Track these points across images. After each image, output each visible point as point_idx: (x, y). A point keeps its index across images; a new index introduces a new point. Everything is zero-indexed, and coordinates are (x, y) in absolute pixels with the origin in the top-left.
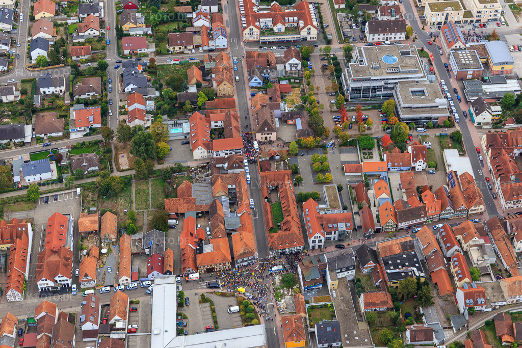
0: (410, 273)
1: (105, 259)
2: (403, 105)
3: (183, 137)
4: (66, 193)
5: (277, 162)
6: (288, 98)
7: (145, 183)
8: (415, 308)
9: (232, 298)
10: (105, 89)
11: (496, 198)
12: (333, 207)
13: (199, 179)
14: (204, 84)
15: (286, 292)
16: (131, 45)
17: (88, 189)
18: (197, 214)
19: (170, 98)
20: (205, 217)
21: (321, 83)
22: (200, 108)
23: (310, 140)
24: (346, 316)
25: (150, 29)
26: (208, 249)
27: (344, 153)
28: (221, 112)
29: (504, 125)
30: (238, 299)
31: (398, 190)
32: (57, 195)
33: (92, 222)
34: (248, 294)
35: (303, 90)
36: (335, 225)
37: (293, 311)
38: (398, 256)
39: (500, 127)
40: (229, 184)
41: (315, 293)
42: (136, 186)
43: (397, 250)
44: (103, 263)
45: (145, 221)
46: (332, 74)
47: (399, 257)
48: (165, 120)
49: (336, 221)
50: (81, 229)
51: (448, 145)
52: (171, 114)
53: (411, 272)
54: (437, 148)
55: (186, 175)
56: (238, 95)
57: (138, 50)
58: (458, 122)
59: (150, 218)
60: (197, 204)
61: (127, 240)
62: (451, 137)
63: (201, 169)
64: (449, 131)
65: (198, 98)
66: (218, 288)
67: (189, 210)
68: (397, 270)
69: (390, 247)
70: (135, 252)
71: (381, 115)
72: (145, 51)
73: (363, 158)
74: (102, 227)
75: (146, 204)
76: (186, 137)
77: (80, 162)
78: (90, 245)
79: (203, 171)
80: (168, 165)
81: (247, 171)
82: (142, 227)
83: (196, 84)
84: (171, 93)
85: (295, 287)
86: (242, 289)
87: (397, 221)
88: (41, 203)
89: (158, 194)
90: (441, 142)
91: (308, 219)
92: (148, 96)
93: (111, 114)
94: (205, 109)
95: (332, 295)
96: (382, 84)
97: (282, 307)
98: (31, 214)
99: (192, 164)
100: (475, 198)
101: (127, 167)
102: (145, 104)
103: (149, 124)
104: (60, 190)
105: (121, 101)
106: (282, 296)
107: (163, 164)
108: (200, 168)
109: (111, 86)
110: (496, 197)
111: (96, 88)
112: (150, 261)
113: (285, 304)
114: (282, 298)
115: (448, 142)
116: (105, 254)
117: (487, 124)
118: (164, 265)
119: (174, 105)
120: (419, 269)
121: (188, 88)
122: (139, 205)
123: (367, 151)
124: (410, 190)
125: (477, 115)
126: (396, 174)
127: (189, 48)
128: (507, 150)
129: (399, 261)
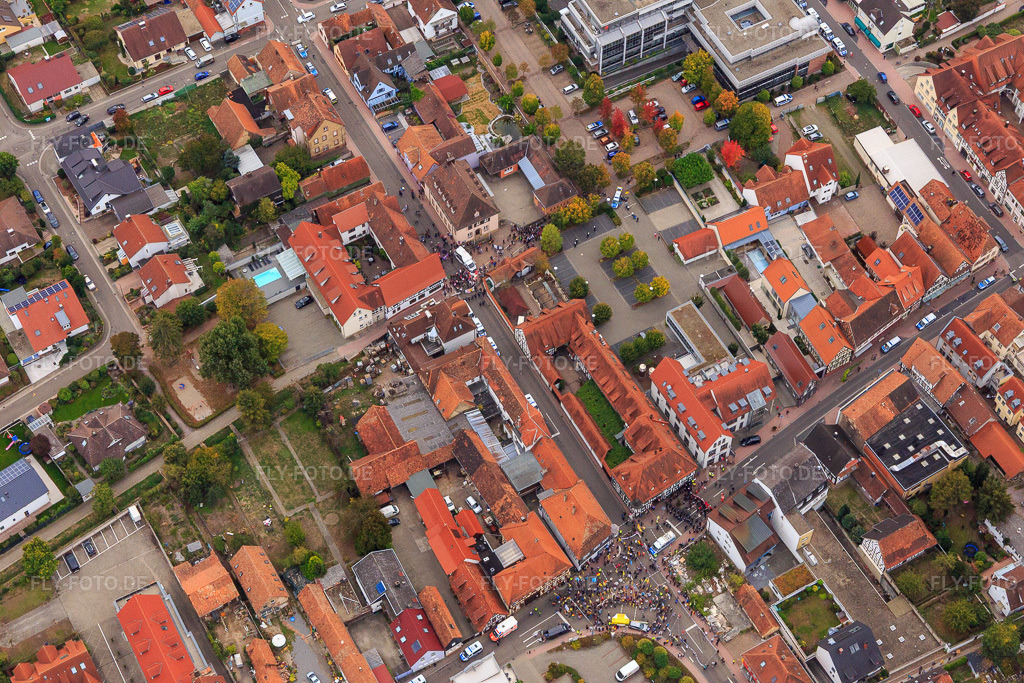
0: (937, 457)
1: (288, 659)
2: (731, 58)
3: (293, 290)
4: (105, 529)
5: (529, 282)
6: (467, 109)
7: (270, 437)
8: (976, 527)
9: (608, 646)
10: (43, 224)
11: (1002, 215)
12: (713, 358)
13: (396, 390)
14: (267, 136)
15: (710, 589)
16: (40, 86)
17: (151, 497)
18: (431, 472)
19: (215, 203)
20: (447, 474)
21: (520, 49)
22: (290, 201)
23: (577, 206)
24: (855, 599)
25: (56, 23)
26: (508, 554)
27: (654, 210)
28: (353, 202)
29: (937, 32)
30: (624, 643)
31: (806, 262)
32: (87, 543)
33: (217, 585)
34: (636, 624)
35: (489, 80)
36: (743, 403)
37: (745, 627)
38: (894, 425)
39: (933, 41)
40: (465, 379)
41: (766, 566)
42: (256, 454)
43: (888, 413)
44: (289, 669)
45: (326, 532)
46: (531, 19)
47: (897, 426)
48: (229, 261)
49: (741, 393)
50: (202, 609)
51: (852, 118)
52: (233, 240)
53: (937, 452)
54: (835, 135)
55: (351, 384)
56: (354, 138)
57: (62, 93)
58: (845, 56)
59: (333, 518)
60: (425, 452)
61: (316, 594)
62: (852, 99)
63: (377, 359)
64: (837, 85)
65: (281, 180)
66: (567, 631)
67: (411, 472)
68: (911, 460)
69: (874, 413)
70: (350, 617)
71: (684, 90)
72: (78, 90)
73: (699, 209)
74: (246, 586)
75: (303, 488)
76: (298, 288)
77: (100, 440)
78: (238, 636)
79: (383, 361)
80: (296, 374)
81: (480, 328)
82: (325, 550)
83: (249, 142)
84: (210, 188)
85: (721, 570)
86: (620, 618)
87: (850, 342)
88: (62, 577)
89: (314, 453)
90: (834, 115)
91: (682, 407)
92: (156, 210)
93: (92, 286)
94: (305, 202)
95: (806, 560)
96: (663, 17)
97: (719, 625)
98: (58, 610)
99: (348, 352)
100: (980, 238)
101: (208, 412)
102: (164, 238)
103: (196, 283)
104: (90, 526)
105: (95, 242)
106: (708, 599)
107: (284, 373)
108: (375, 356)
109: (48, 210)
110: (1002, 213)
111: (23, 231)
112: (398, 629)
113: (721, 616)
114: (710, 607)
115: (848, 112)
116: (282, 647)
117: (906, 42)
118: (436, 628)
119: (231, 214)
120: (950, 442)
121: (237, 161)
122: (287, 497)
123: (699, 189)
124: (841, 261)
125: (885, 30)
126: (782, 223)
127: (177, 48)
128: (987, 101)
129: (902, 437)
